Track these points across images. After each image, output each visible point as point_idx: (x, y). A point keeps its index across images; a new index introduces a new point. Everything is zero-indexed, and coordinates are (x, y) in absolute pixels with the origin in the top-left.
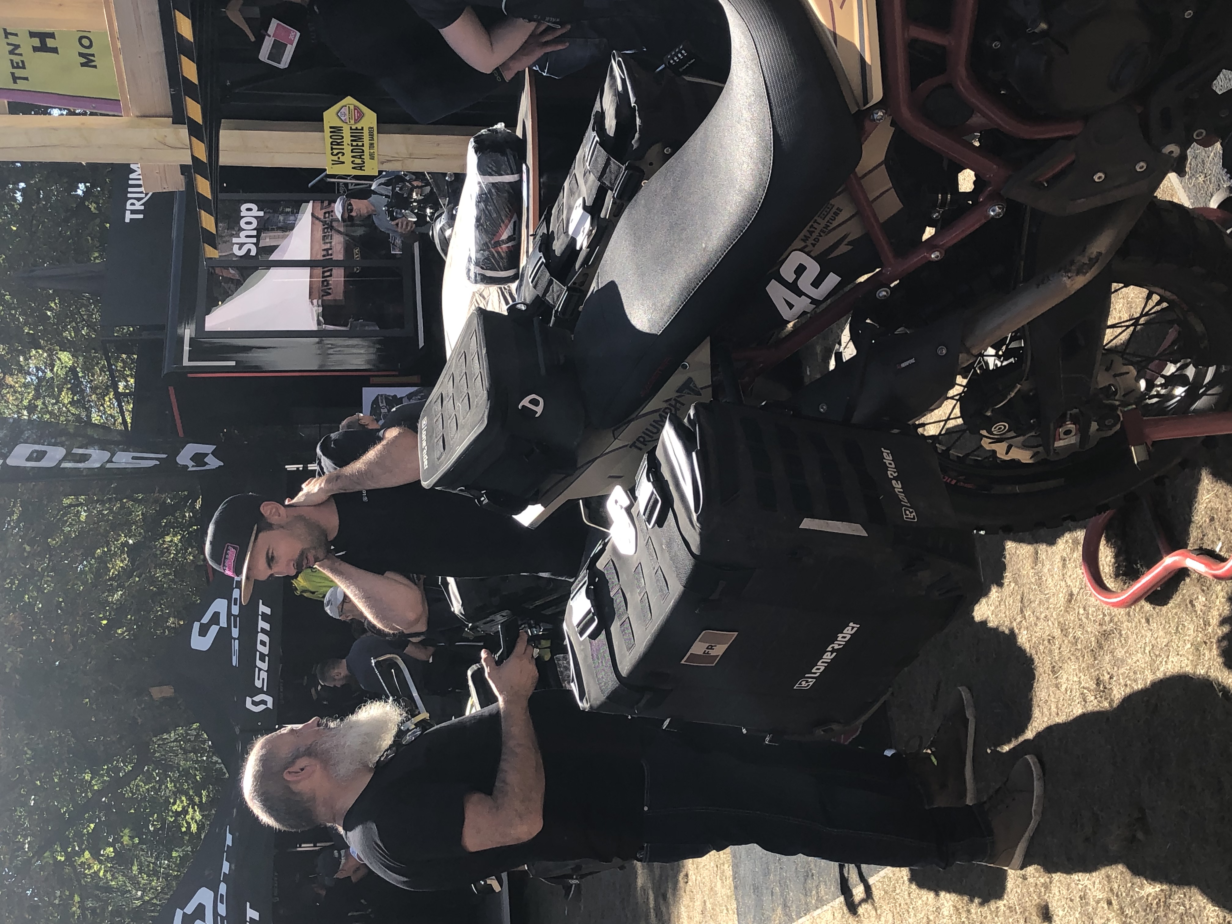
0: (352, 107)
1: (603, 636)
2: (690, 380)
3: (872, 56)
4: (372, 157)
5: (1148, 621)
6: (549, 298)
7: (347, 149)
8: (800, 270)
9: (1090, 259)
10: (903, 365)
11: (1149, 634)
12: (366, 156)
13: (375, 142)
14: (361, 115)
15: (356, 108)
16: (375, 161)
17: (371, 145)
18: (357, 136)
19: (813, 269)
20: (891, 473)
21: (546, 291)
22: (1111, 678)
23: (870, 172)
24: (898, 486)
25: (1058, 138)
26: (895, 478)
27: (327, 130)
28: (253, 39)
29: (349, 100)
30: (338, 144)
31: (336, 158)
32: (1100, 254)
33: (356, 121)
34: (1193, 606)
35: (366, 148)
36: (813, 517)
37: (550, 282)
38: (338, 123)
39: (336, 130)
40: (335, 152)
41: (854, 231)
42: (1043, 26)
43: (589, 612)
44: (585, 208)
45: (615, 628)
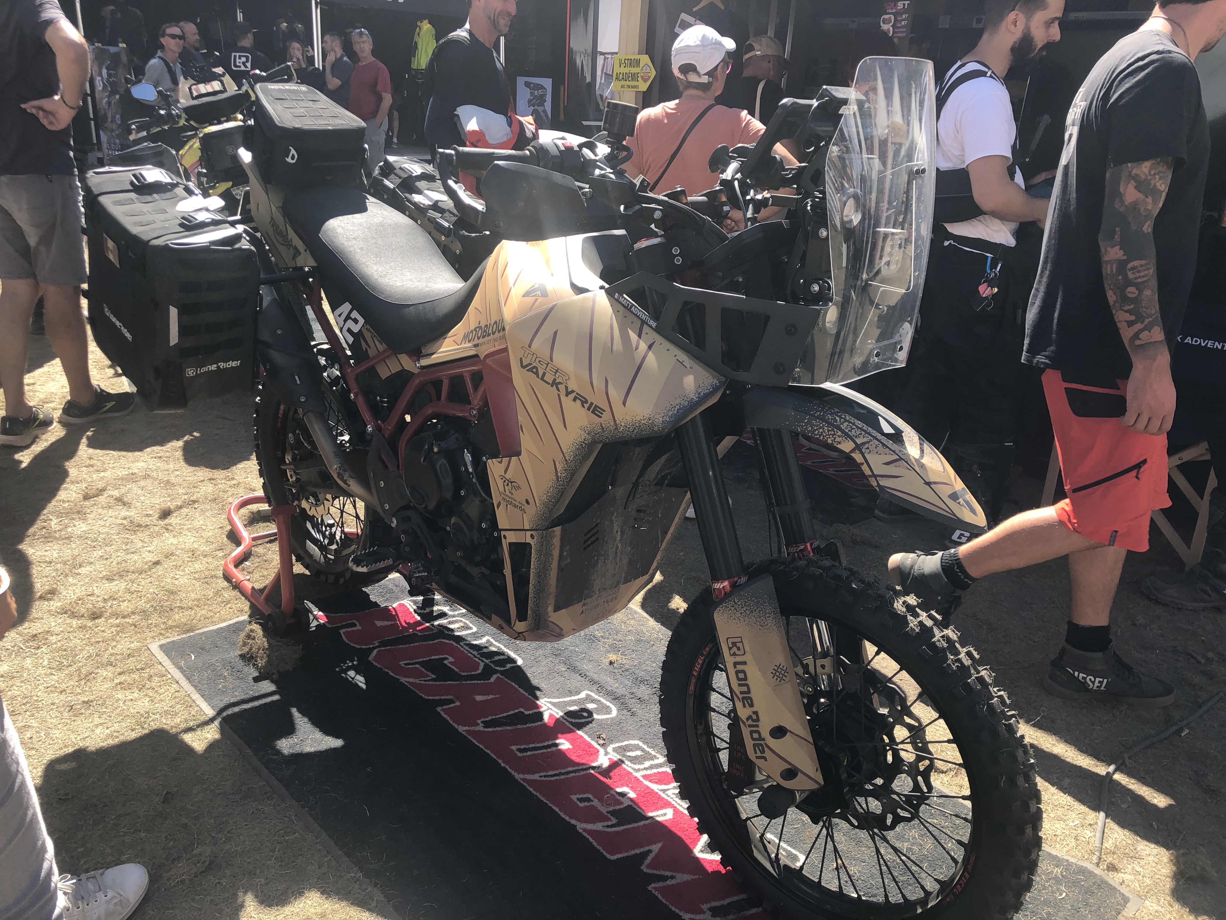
0: (650, 74)
1: (131, 188)
2: (300, 254)
3: (436, 358)
4: (622, 87)
5: (221, 528)
6: (392, 176)
7: (627, 70)
8: (356, 321)
9: (346, 480)
10: (296, 377)
11: (212, 528)
12: (623, 83)
13: (631, 89)
14: (645, 81)
15: (649, 77)
16: (619, 88)
17: (629, 87)
18: (634, 77)
19: (356, 328)
20: (222, 365)
21: (396, 175)
22: (195, 508)
23: (399, 360)
24: (213, 367)
25: (398, 460)
26: (218, 367)
27: (638, 57)
28: (695, 9)
29: (654, 73)
30: (630, 64)
31: (623, 62)
32: (349, 486)
33: (642, 77)
34: (219, 550)
35: (627, 83)
36: (180, 314)
37: (400, 178)
38: (641, 65)
39: (638, 62)
40: (626, 62)
41: (372, 352)
42: (436, 450)
43: (145, 180)
44: (437, 202)
45: (133, 195)
